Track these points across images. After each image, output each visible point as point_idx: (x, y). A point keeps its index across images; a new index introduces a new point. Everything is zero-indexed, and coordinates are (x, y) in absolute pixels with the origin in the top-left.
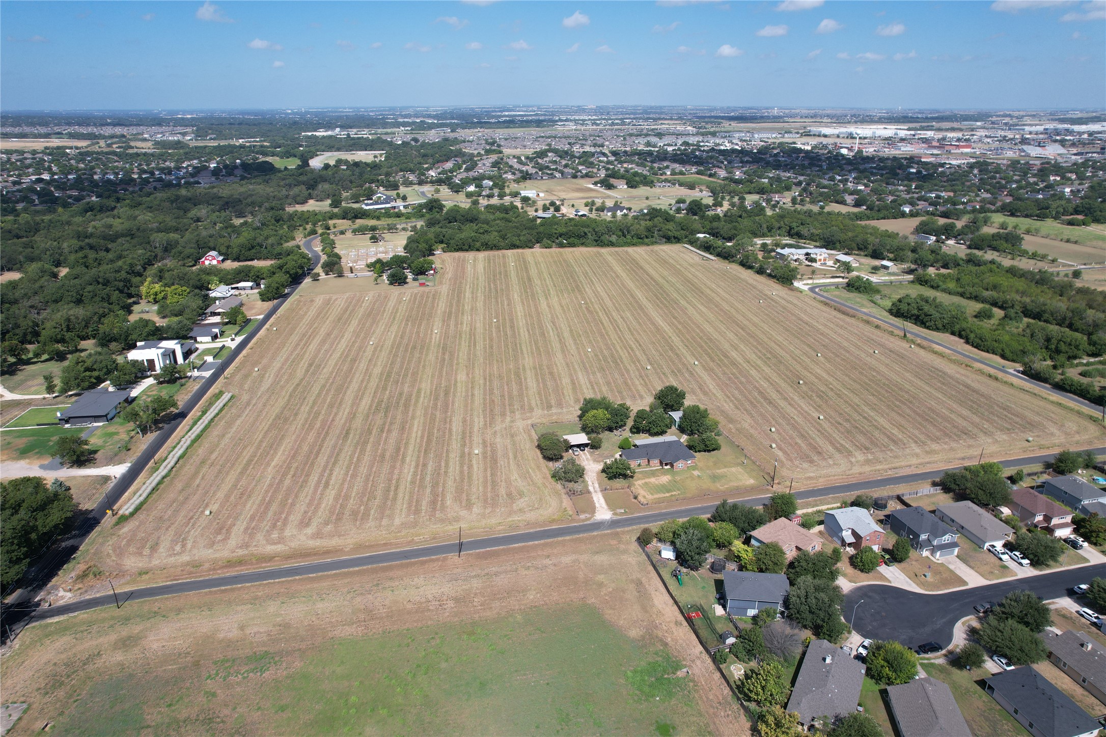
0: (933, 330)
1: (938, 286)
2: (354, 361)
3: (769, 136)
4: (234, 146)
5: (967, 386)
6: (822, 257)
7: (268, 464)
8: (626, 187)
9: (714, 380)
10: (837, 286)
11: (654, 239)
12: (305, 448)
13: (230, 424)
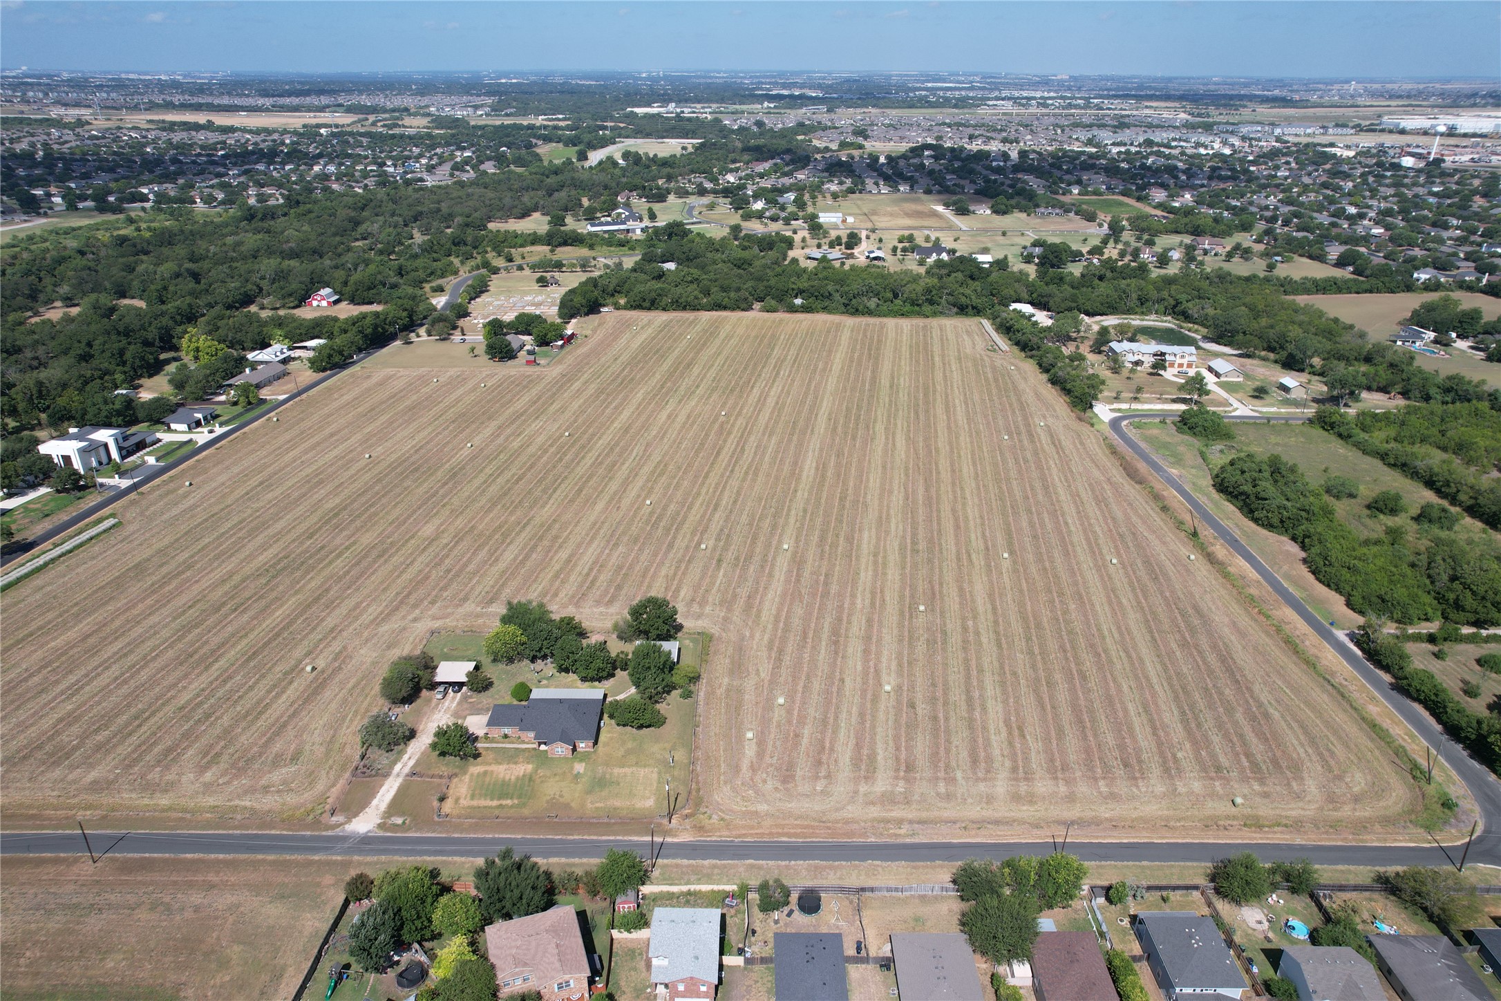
0: (1263, 526)
1: (1350, 436)
2: (321, 482)
3: (1301, 131)
4: (520, 127)
5: (1226, 659)
6: (1185, 361)
7: (42, 646)
8: (988, 212)
9: (787, 581)
10: (1163, 417)
11: (940, 308)
12: (117, 623)
13: (70, 569)
